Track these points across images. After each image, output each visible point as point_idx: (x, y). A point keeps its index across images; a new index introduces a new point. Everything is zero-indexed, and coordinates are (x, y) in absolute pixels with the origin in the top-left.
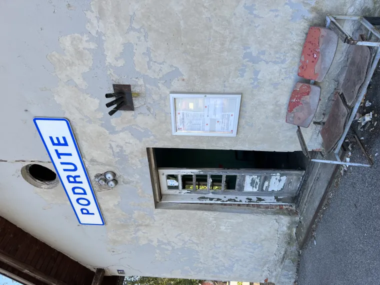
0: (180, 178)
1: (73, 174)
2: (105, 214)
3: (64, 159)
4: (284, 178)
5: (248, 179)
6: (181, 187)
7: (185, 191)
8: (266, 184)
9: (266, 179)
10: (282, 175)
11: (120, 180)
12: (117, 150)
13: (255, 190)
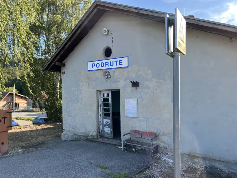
0: (108, 98)
1: (109, 64)
2: (93, 72)
3: (115, 63)
4: (110, 132)
5: (109, 121)
6: (104, 98)
7: (103, 100)
8: (107, 127)
9: (109, 126)
10: (111, 131)
11: (107, 79)
12: (119, 80)
13: (104, 123)
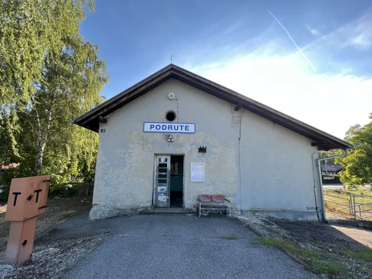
0: (165, 163)
1: (173, 128)
2: (151, 133)
3: (180, 128)
6: (160, 163)
7: (158, 165)
9: (165, 194)
11: (170, 143)
12: (184, 145)
13: (159, 191)
